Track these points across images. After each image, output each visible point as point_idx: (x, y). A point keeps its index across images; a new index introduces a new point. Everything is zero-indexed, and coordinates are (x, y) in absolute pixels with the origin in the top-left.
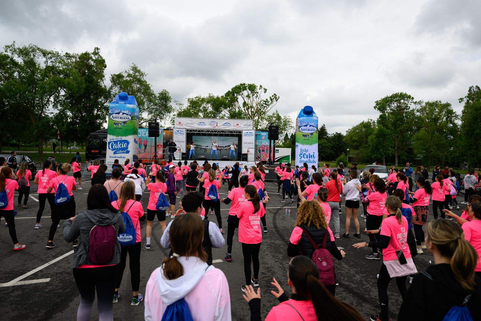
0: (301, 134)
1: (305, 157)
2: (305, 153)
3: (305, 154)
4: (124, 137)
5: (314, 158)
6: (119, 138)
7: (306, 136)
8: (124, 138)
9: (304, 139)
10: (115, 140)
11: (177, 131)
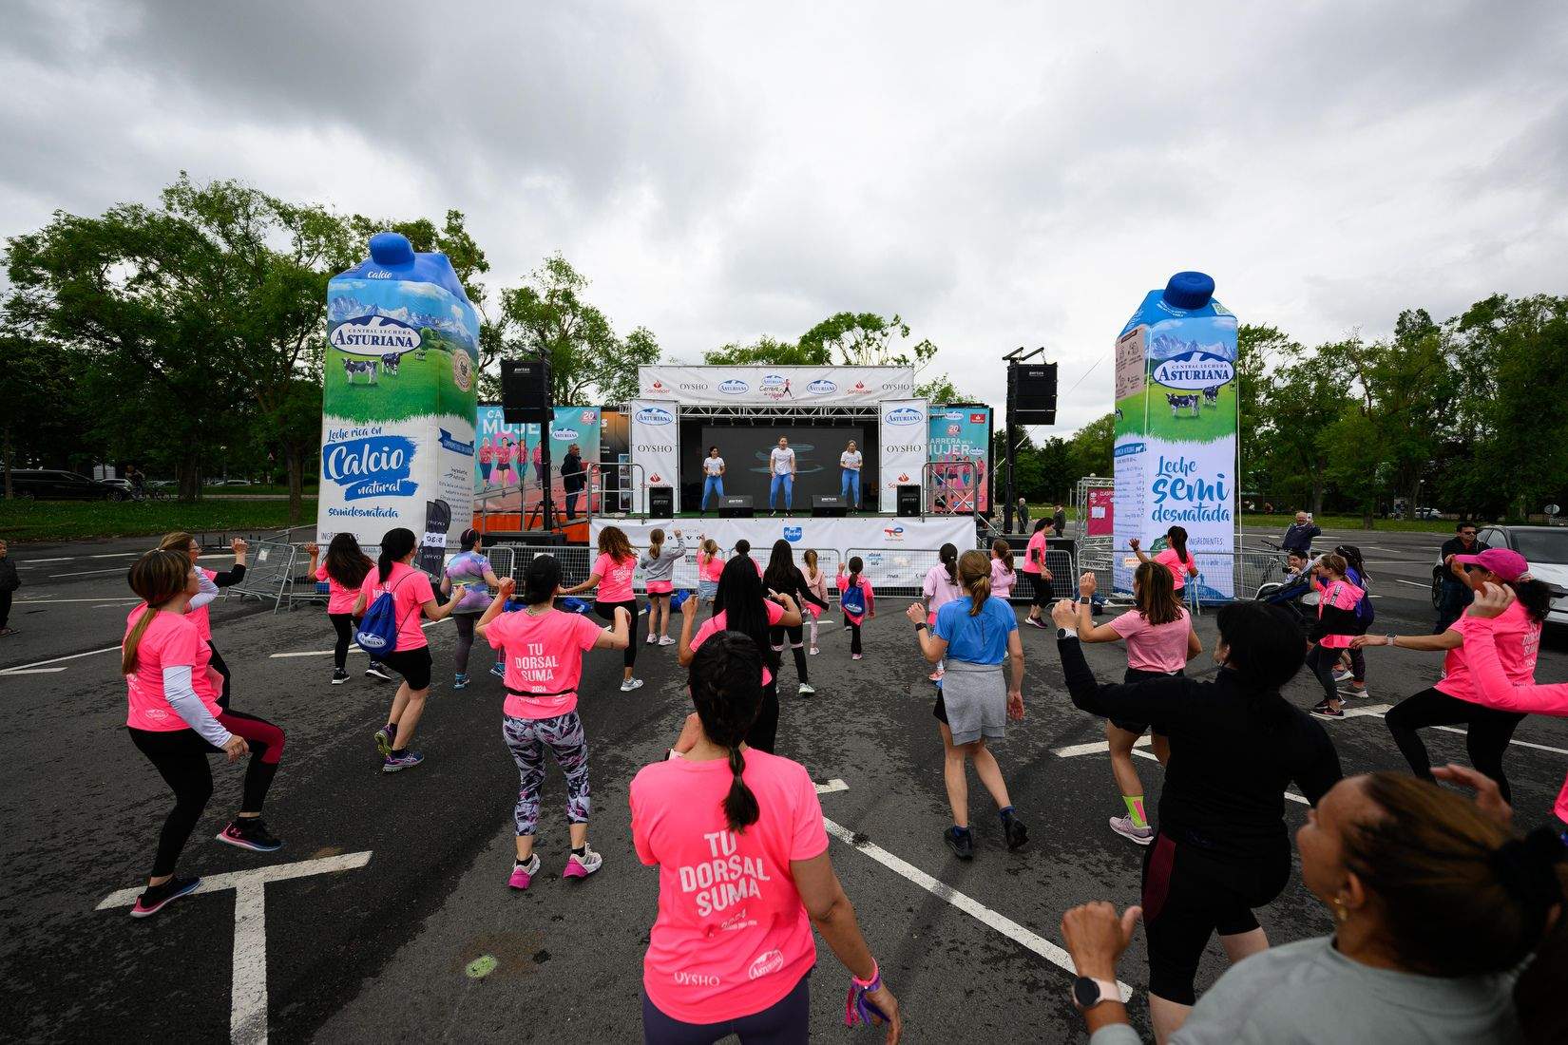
0: (1160, 395)
1: (1182, 493)
2: (1181, 475)
3: (1180, 480)
4: (388, 423)
5: (1222, 498)
6: (370, 428)
7: (1186, 403)
8: (390, 429)
9: (1177, 417)
10: (349, 438)
11: (646, 411)
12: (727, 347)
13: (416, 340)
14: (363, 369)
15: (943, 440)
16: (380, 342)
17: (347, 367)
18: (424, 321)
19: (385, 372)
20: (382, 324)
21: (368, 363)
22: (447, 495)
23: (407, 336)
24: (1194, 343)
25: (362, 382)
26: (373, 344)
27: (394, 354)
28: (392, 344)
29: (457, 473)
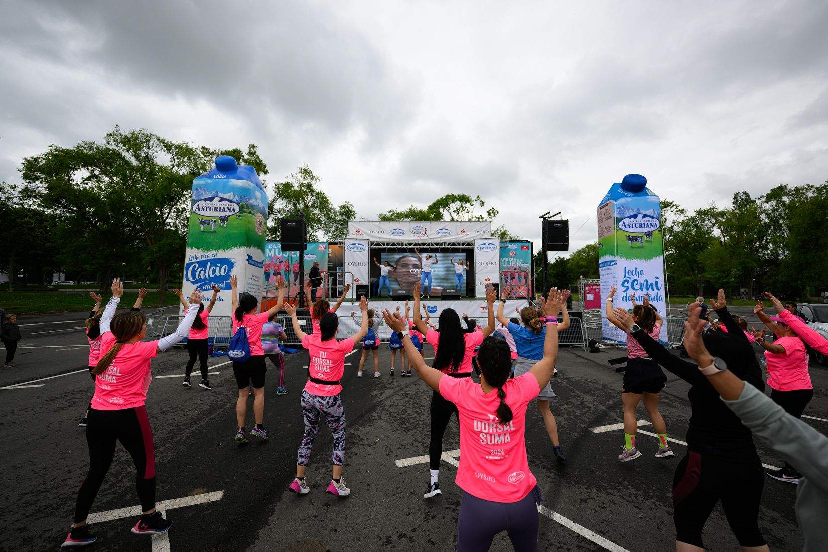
0: (622, 236)
2: (636, 277)
3: (635, 280)
4: (221, 252)
5: (658, 289)
6: (211, 254)
7: (636, 240)
8: (221, 254)
9: (632, 247)
10: (200, 260)
11: (352, 244)
12: (391, 211)
13: (237, 209)
14: (209, 224)
15: (507, 259)
16: (218, 210)
17: (201, 223)
18: (242, 199)
19: (220, 225)
20: (220, 201)
21: (212, 221)
22: (250, 289)
23: (232, 207)
24: (638, 210)
25: (208, 230)
26: (215, 211)
27: (226, 216)
28: (225, 211)
29: (255, 278)
